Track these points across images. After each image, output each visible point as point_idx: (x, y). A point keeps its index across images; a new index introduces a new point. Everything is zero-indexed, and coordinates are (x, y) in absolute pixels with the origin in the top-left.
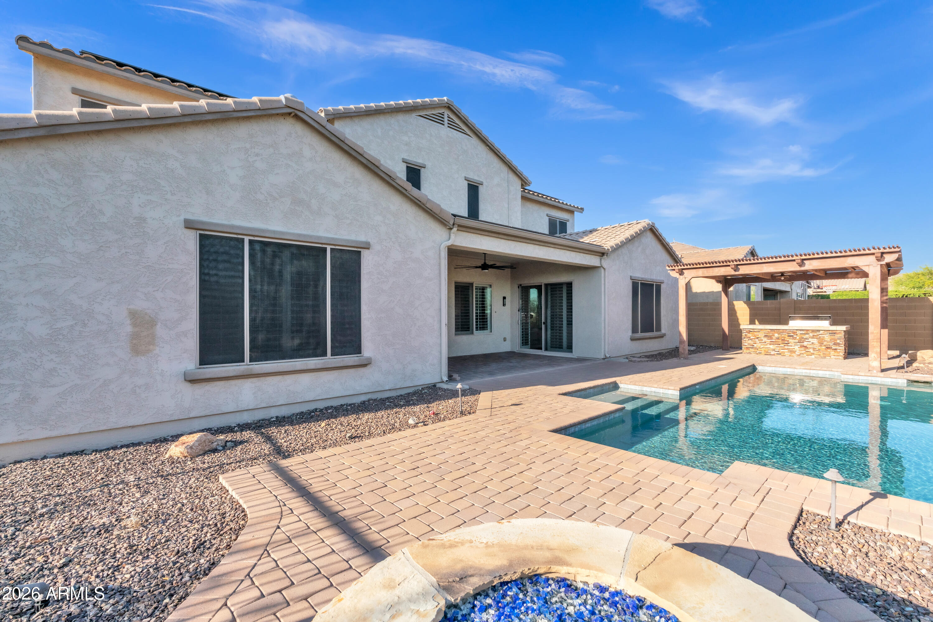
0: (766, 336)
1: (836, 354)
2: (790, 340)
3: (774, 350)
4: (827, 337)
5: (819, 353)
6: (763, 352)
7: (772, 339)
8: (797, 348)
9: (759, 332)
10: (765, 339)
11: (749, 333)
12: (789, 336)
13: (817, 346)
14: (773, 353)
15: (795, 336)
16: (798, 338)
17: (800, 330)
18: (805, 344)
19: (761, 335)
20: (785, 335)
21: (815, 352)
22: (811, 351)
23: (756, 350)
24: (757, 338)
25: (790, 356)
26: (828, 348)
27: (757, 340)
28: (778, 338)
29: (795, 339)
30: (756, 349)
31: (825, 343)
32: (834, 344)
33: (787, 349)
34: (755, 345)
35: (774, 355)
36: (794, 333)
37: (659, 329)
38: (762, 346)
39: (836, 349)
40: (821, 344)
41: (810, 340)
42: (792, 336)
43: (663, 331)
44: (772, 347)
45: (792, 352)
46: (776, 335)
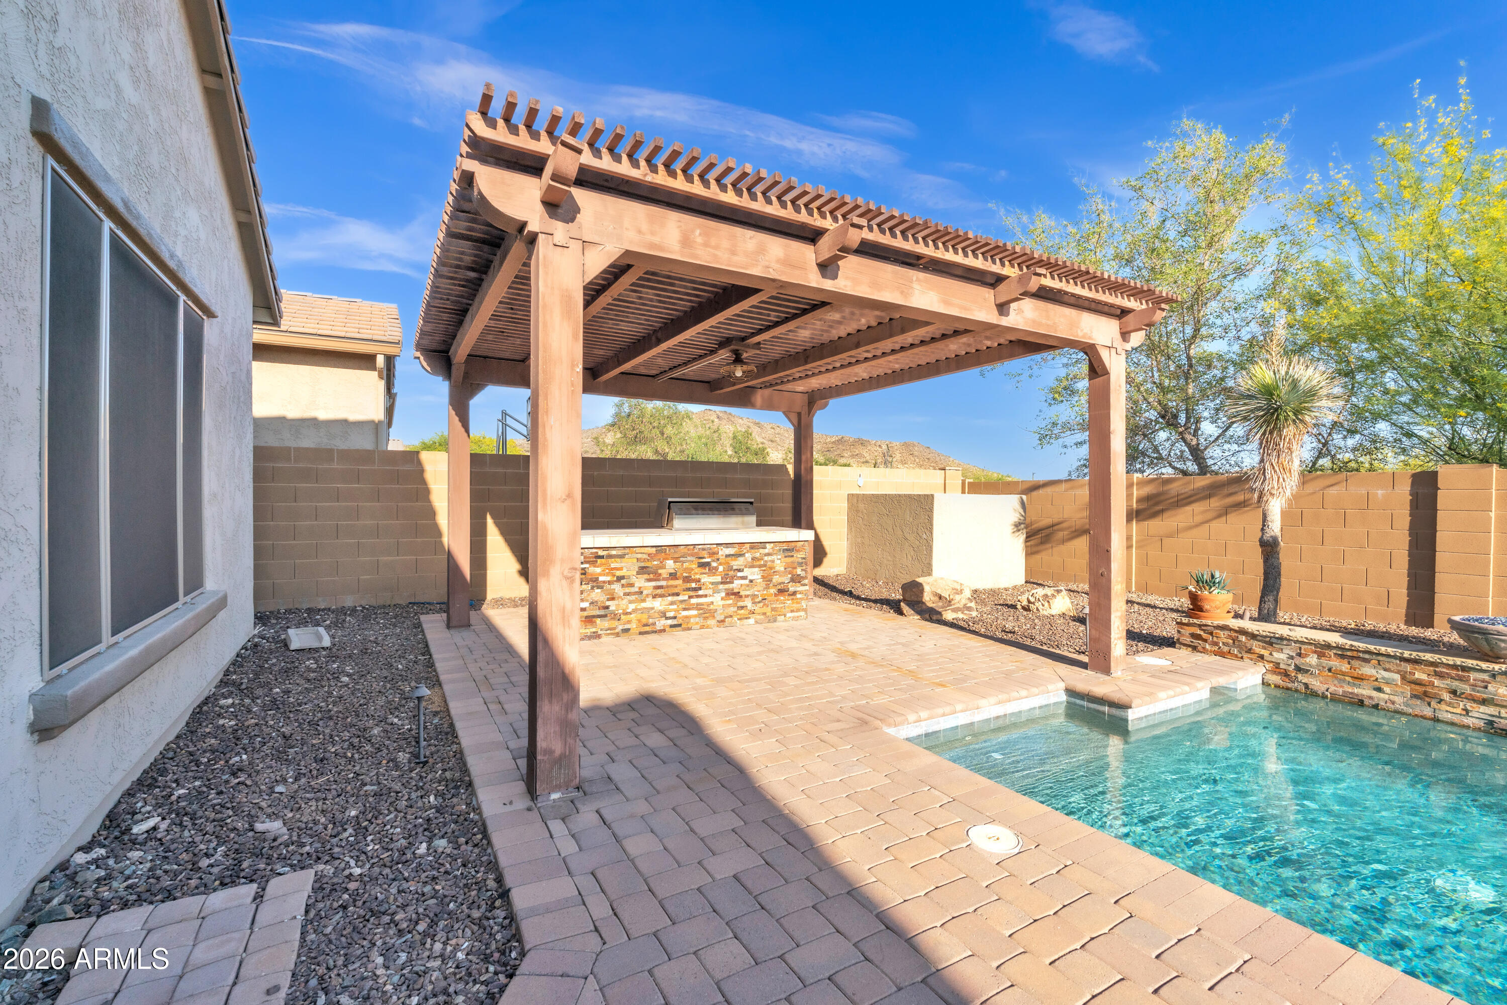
0: (643, 570)
1: (795, 606)
2: (705, 579)
3: (663, 615)
4: (779, 563)
5: (765, 610)
6: (633, 626)
7: (657, 577)
8: (717, 600)
9: (622, 557)
10: (640, 582)
11: (593, 563)
12: (702, 565)
13: (758, 590)
14: (661, 623)
15: (714, 564)
16: (721, 568)
17: (727, 545)
18: (736, 585)
19: (628, 567)
20: (691, 564)
21: (757, 608)
22: (748, 603)
23: (614, 623)
24: (620, 579)
25: (702, 627)
26: (781, 591)
27: (617, 587)
28: (673, 576)
29: (713, 571)
30: (616, 617)
31: (776, 579)
32: (793, 580)
33: (698, 607)
34: (612, 605)
35: (664, 630)
36: (712, 554)
37: (195, 583)
38: (632, 607)
39: (794, 593)
40: (767, 579)
41: (747, 572)
42: (708, 564)
43: (211, 583)
44: (658, 604)
45: (707, 612)
46: (670, 563)
